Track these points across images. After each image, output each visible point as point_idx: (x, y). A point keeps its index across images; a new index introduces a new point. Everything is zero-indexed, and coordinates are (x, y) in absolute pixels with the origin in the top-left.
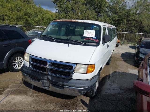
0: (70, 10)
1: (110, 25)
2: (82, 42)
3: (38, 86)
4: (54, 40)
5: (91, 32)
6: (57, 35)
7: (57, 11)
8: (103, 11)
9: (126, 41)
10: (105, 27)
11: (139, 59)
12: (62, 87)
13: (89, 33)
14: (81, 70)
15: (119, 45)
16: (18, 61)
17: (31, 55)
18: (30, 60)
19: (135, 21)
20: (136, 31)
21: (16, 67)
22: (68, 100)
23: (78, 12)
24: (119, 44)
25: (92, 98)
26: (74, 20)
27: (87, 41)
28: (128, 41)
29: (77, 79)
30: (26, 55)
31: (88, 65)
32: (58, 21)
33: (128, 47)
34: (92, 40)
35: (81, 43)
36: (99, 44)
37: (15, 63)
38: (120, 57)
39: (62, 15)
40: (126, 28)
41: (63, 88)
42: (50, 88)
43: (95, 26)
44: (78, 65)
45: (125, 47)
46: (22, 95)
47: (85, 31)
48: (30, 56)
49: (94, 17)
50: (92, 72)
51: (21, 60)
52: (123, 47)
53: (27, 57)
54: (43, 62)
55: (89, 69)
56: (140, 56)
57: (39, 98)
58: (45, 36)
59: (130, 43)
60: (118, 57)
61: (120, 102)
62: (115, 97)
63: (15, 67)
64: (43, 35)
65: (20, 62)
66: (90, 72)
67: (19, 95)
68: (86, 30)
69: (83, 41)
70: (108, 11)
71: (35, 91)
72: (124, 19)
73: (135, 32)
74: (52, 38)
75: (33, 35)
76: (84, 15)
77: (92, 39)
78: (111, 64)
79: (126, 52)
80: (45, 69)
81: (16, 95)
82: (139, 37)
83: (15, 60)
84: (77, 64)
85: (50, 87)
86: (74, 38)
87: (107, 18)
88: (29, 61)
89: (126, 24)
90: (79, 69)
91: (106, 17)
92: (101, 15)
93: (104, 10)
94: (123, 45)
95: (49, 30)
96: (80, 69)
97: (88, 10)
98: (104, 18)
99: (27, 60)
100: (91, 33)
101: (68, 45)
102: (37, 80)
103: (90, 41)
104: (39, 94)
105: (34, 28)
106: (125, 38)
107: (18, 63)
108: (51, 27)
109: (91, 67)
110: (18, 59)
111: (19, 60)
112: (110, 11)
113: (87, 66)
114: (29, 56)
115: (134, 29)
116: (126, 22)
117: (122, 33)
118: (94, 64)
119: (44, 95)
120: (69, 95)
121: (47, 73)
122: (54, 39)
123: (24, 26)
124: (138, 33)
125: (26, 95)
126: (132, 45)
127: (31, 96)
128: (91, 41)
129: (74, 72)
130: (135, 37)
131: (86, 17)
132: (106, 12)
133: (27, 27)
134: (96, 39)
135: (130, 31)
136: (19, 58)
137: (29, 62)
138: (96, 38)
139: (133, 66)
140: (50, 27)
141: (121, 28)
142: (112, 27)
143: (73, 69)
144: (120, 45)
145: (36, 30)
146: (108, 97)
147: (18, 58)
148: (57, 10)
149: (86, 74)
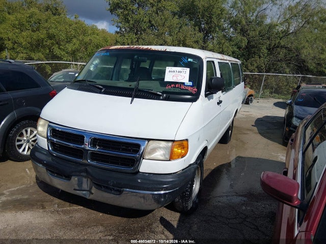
0: (144, 26)
1: (226, 57)
2: (161, 94)
3: (67, 191)
4: (101, 89)
5: (181, 72)
6: (111, 80)
7: (118, 30)
8: (217, 29)
9: (267, 92)
10: (213, 62)
11: (291, 129)
12: (118, 190)
13: (177, 75)
14: (159, 154)
15: (252, 101)
16: (27, 137)
17: (50, 122)
18: (49, 134)
19: (286, 48)
20: (287, 70)
21: (24, 150)
22: (132, 219)
23: (164, 32)
24: (251, 98)
25: (186, 214)
26: (145, 47)
27: (172, 90)
28: (271, 93)
29: (150, 172)
30: (41, 122)
31: (173, 141)
32: (110, 48)
33: (273, 104)
34: (183, 89)
35: (160, 96)
36: (198, 98)
37: (21, 141)
38: (253, 125)
39: (127, 39)
40: (268, 65)
41: (118, 193)
42: (92, 194)
43: (189, 60)
44: (151, 142)
45: (264, 105)
46: (32, 211)
47: (168, 69)
48: (49, 126)
49: (197, 42)
50: (183, 157)
51: (35, 136)
52: (261, 104)
53: (42, 128)
54: (76, 137)
55: (176, 150)
56: (294, 123)
57: (70, 217)
58: (82, 80)
59: (277, 95)
60: (249, 126)
61: (248, 222)
62: (236, 211)
63: (21, 151)
64: (78, 79)
65: (33, 139)
66: (178, 158)
67: (27, 210)
68: (170, 68)
69: (164, 90)
70: (229, 29)
71: (62, 201)
72: (262, 44)
73: (286, 73)
74: (97, 86)
75: (64, 82)
76: (176, 38)
77: (183, 87)
78: (233, 141)
79: (266, 115)
80: (80, 153)
81: (21, 209)
82: (296, 84)
83: (22, 135)
84: (149, 140)
85: (93, 191)
86: (144, 84)
87: (226, 43)
88: (46, 136)
89: (266, 55)
90: (154, 150)
91: (223, 41)
92: (213, 38)
93: (219, 27)
94: (261, 100)
95: (92, 69)
96: (156, 152)
97: (184, 28)
98: (219, 43)
99: (43, 135)
100: (182, 74)
101: (130, 99)
102: (65, 176)
103: (177, 90)
104: (70, 207)
105: (66, 66)
106: (265, 85)
107: (28, 141)
108: (97, 62)
109: (179, 147)
110: (27, 134)
111: (31, 135)
112: (232, 29)
113: (170, 144)
114: (47, 125)
115: (284, 65)
116: (266, 51)
117: (258, 75)
118: (187, 140)
119: (81, 209)
120: (134, 207)
121: (85, 161)
122: (101, 87)
123: (46, 63)
124: (293, 74)
125: (41, 211)
126: (281, 100)
127: (52, 212)
128: (182, 91)
129: (143, 159)
130: (285, 84)
131: (179, 41)
132: (224, 30)
133: (54, 65)
134: (191, 86)
135: (276, 70)
136: (29, 130)
137: (47, 138)
138: (191, 84)
139: (280, 144)
140: (94, 63)
141: (256, 65)
142: (231, 61)
143: (141, 151)
144: (255, 101)
145: (71, 71)
146: (221, 212)
147: (26, 131)
148: (118, 27)
149: (170, 160)
